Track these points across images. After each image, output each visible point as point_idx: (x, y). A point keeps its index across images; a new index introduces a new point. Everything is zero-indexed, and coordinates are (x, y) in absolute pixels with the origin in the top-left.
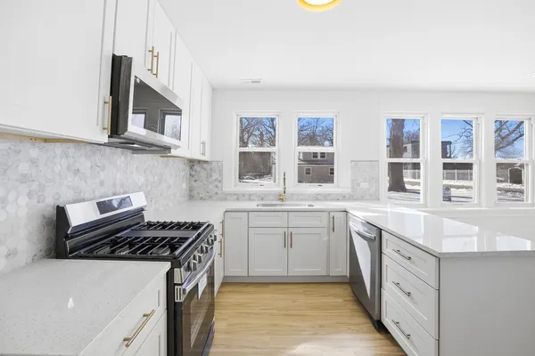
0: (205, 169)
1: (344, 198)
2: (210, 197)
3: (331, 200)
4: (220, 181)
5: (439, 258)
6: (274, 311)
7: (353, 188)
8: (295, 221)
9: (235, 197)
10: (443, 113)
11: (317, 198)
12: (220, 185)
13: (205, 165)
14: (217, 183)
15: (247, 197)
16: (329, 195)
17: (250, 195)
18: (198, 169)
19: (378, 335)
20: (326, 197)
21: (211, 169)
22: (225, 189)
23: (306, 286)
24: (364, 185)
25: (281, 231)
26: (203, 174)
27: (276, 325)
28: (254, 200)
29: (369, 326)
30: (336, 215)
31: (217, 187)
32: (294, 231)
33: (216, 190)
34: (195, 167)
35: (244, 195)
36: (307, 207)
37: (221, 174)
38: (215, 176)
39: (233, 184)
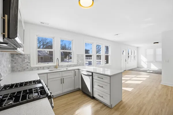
0: (21, 58)
1: (75, 66)
2: (24, 70)
3: (72, 67)
4: (29, 63)
5: (110, 76)
6: (63, 105)
7: (77, 63)
8: (64, 74)
9: (37, 69)
10: (97, 43)
11: (67, 66)
12: (29, 64)
13: (21, 56)
14: (28, 63)
15: (42, 68)
16: (71, 65)
17: (43, 67)
18: (17, 58)
19: (93, 100)
20: (70, 66)
21: (24, 58)
22: (32, 66)
23: (68, 94)
24: (80, 62)
25: (60, 78)
26: (20, 60)
27: (66, 109)
28: (45, 69)
29: (89, 99)
30: (76, 71)
31: (28, 65)
32: (64, 77)
33: (27, 66)
34: (15, 57)
35: (41, 68)
36: (65, 70)
37: (29, 60)
38: (26, 61)
39: (35, 64)
